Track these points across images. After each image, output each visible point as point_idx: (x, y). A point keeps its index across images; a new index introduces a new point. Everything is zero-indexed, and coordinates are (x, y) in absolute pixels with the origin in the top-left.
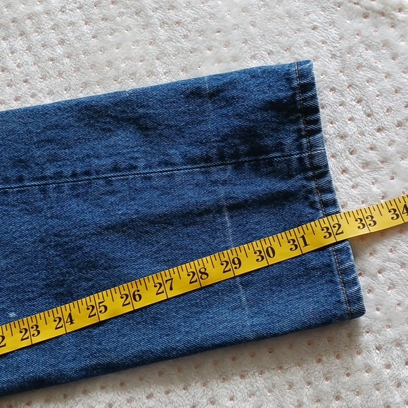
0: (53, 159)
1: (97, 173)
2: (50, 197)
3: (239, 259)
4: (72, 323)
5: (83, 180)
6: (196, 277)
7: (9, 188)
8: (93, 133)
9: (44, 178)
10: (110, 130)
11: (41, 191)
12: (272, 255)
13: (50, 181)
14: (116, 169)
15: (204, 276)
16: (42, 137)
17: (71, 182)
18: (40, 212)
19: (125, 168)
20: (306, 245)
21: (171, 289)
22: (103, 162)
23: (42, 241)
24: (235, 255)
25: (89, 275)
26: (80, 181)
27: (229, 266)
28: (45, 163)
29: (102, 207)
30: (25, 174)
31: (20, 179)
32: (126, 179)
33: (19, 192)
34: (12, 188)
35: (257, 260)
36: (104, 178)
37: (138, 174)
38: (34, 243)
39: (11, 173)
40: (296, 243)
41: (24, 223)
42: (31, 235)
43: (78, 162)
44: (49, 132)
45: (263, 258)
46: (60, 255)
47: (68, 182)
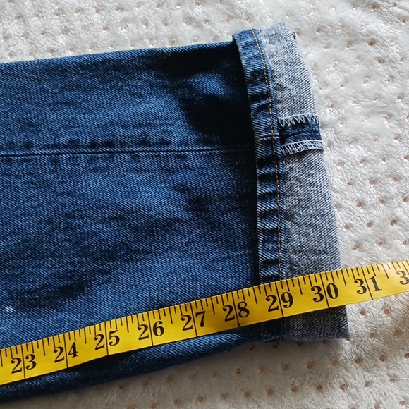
0: (69, 125)
1: (122, 144)
2: (61, 169)
3: (290, 296)
4: (75, 355)
5: (104, 152)
6: (233, 313)
7: (13, 156)
8: (121, 97)
9: (56, 146)
10: (141, 96)
11: (52, 162)
12: (334, 295)
13: (64, 150)
14: (144, 142)
15: (244, 313)
16: (59, 98)
17: (89, 153)
18: (49, 187)
19: (157, 143)
20: (377, 289)
21: (202, 325)
22: (130, 133)
23: (49, 222)
24: (286, 289)
25: (106, 267)
26: (100, 153)
27: (277, 303)
28: (60, 129)
29: (125, 187)
30: (34, 140)
31: (28, 146)
32: (156, 157)
33: (24, 160)
34: (17, 156)
35: (315, 299)
36: (130, 152)
37: (170, 151)
38: (40, 223)
39: (18, 138)
40: (364, 285)
41: (29, 198)
42: (37, 214)
43: (98, 130)
44: (68, 93)
45: (322, 297)
46: (70, 240)
47: (85, 153)
